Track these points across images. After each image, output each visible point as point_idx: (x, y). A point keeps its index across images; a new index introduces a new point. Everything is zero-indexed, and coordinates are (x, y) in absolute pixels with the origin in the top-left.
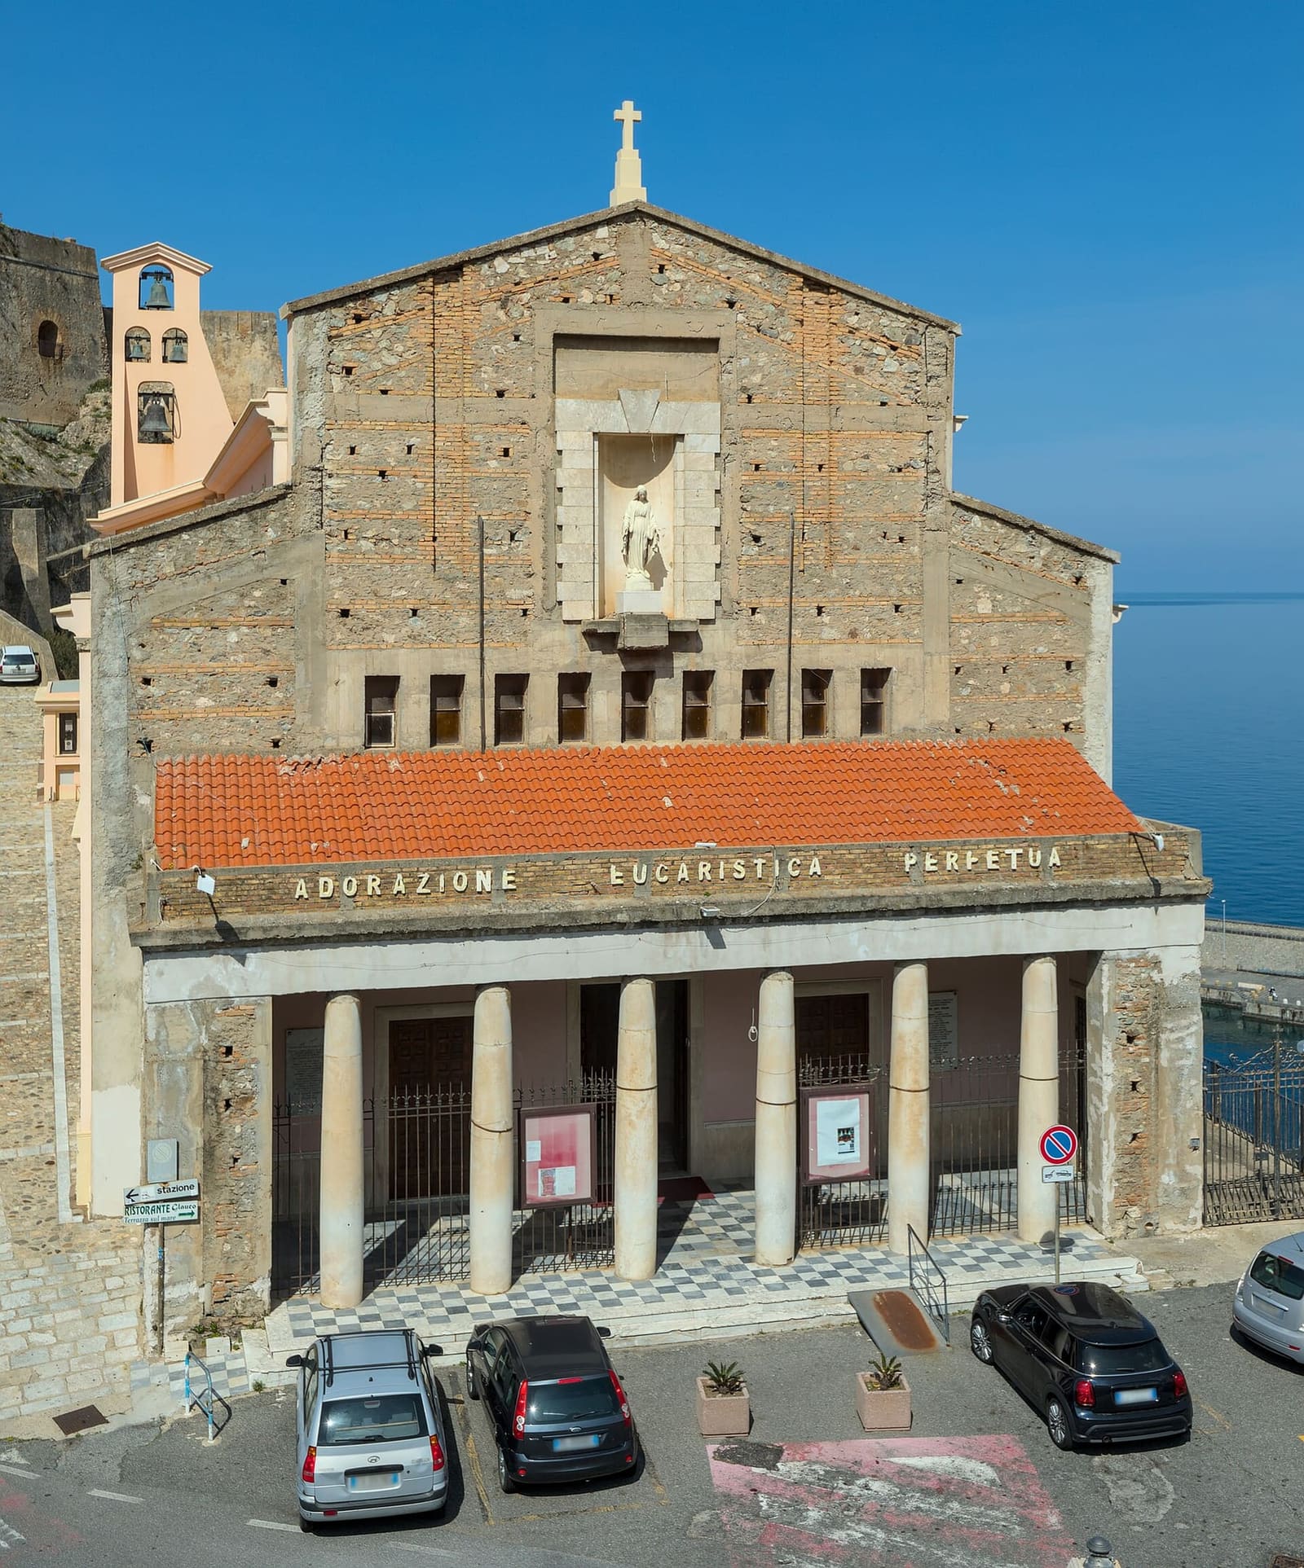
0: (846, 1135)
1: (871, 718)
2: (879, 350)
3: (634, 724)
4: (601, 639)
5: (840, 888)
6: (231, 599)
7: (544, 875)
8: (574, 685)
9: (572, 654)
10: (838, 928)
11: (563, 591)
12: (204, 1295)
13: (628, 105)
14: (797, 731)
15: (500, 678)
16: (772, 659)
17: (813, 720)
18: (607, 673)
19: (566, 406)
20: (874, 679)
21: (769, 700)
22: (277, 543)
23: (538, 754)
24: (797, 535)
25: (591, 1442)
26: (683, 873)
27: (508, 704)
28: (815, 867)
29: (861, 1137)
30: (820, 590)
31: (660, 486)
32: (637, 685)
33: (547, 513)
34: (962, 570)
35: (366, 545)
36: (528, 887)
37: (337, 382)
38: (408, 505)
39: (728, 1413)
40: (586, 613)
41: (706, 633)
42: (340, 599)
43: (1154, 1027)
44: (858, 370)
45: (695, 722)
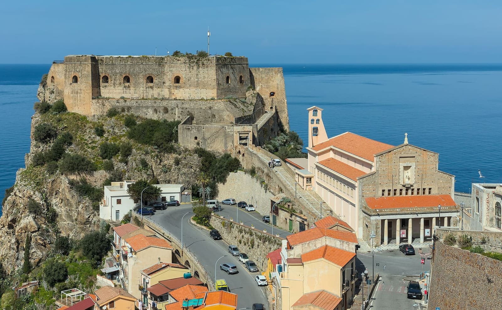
0: (428, 232)
1: (430, 193)
2: (431, 157)
3: (407, 194)
4: (404, 186)
5: (428, 211)
6: (370, 183)
7: (403, 210)
8: (401, 190)
9: (401, 187)
10: (428, 214)
11: (400, 181)
12: (376, 243)
13: (406, 133)
14: (422, 194)
15: (394, 190)
16: (420, 187)
17: (424, 193)
18: (404, 189)
19: (401, 164)
20: (430, 189)
21: (419, 191)
22: (374, 178)
23: (397, 197)
24: (422, 175)
25: (412, 251)
26: (414, 209)
27: (395, 192)
28: (426, 209)
29: (429, 233)
30: (425, 180)
31: (409, 171)
32: (407, 190)
33: (399, 174)
34: (439, 178)
35: (382, 178)
36: (401, 211)
37: (380, 162)
38: (386, 174)
39: (421, 251)
40: (402, 183)
41: (414, 185)
42: (380, 183)
43: (456, 223)
44: (429, 159)
45: (412, 193)
